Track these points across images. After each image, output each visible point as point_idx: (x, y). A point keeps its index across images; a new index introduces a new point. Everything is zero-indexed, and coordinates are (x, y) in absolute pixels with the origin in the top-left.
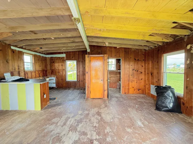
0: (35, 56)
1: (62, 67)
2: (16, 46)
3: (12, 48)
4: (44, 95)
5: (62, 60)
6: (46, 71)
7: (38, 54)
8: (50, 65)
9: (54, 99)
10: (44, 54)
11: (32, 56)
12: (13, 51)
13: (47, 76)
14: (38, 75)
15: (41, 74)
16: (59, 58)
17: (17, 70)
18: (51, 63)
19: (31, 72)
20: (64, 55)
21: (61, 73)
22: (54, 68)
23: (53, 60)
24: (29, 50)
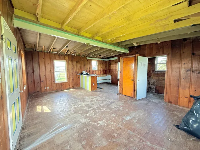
0: (98, 61)
1: (115, 68)
2: (89, 57)
3: (87, 58)
4: (93, 83)
5: (115, 62)
6: (106, 71)
7: (101, 59)
8: (109, 66)
9: (102, 89)
10: (105, 59)
11: (97, 61)
12: (87, 60)
13: (106, 74)
14: (99, 73)
15: (102, 73)
16: (114, 60)
17: (89, 69)
18: (109, 65)
19: (96, 71)
20: (116, 58)
21: (114, 72)
22: (110, 69)
23: (110, 63)
24: (95, 58)
